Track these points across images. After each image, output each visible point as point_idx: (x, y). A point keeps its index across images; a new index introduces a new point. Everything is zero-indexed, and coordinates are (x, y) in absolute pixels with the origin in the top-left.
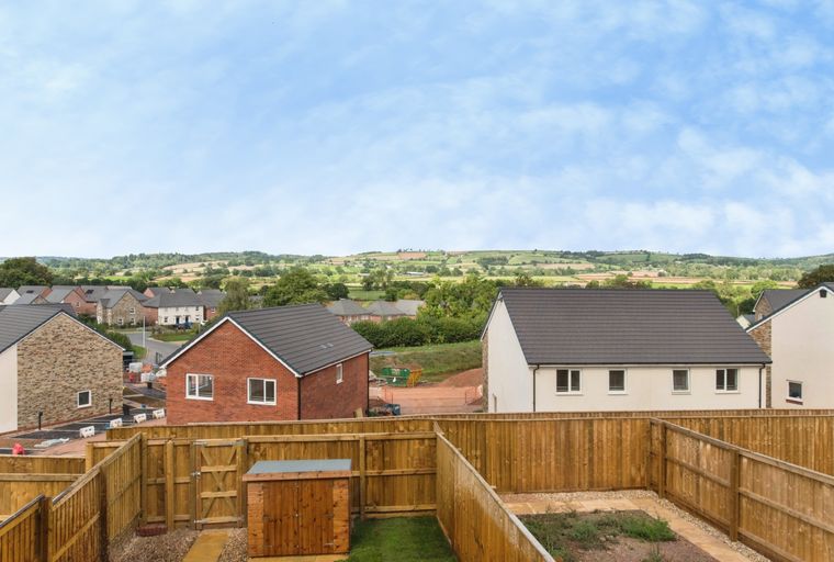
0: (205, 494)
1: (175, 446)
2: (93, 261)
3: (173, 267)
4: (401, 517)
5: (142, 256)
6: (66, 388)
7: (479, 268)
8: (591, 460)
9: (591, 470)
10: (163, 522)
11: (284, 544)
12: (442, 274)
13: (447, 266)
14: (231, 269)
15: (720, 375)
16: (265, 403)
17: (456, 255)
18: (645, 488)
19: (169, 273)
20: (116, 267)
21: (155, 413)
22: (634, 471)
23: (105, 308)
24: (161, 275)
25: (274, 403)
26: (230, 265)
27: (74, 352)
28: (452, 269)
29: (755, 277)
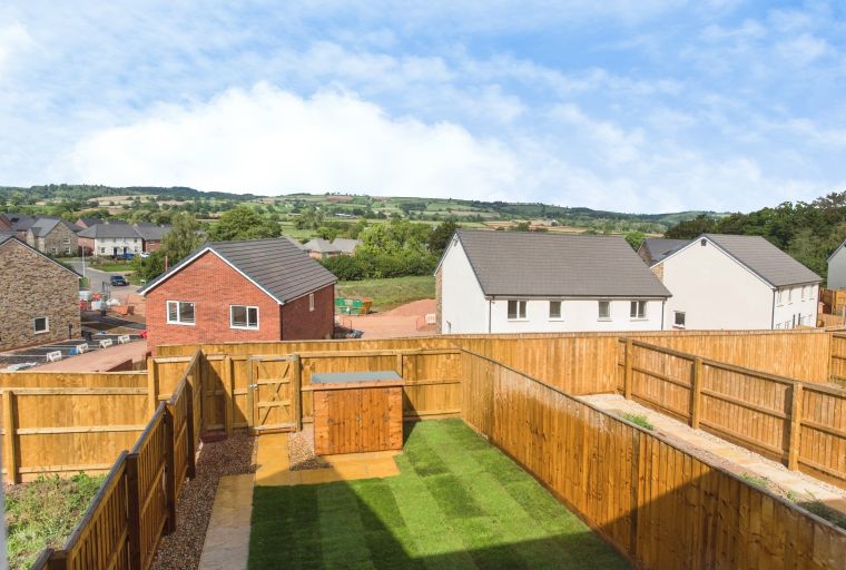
0: (261, 404)
1: (232, 362)
2: (8, 189)
3: (99, 199)
4: (430, 420)
5: (64, 187)
6: (21, 314)
7: (401, 212)
8: (573, 371)
9: (573, 378)
10: (223, 430)
11: (347, 443)
12: (368, 217)
13: (373, 210)
14: (160, 204)
15: (633, 305)
16: (248, 328)
17: (380, 200)
18: (613, 393)
19: (95, 205)
20: (35, 196)
21: (120, 339)
22: (605, 379)
23: (36, 237)
24: (86, 206)
25: (257, 328)
26: (159, 199)
27: (28, 279)
28: (377, 212)
29: (627, 229)
